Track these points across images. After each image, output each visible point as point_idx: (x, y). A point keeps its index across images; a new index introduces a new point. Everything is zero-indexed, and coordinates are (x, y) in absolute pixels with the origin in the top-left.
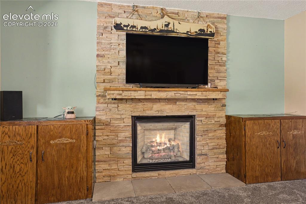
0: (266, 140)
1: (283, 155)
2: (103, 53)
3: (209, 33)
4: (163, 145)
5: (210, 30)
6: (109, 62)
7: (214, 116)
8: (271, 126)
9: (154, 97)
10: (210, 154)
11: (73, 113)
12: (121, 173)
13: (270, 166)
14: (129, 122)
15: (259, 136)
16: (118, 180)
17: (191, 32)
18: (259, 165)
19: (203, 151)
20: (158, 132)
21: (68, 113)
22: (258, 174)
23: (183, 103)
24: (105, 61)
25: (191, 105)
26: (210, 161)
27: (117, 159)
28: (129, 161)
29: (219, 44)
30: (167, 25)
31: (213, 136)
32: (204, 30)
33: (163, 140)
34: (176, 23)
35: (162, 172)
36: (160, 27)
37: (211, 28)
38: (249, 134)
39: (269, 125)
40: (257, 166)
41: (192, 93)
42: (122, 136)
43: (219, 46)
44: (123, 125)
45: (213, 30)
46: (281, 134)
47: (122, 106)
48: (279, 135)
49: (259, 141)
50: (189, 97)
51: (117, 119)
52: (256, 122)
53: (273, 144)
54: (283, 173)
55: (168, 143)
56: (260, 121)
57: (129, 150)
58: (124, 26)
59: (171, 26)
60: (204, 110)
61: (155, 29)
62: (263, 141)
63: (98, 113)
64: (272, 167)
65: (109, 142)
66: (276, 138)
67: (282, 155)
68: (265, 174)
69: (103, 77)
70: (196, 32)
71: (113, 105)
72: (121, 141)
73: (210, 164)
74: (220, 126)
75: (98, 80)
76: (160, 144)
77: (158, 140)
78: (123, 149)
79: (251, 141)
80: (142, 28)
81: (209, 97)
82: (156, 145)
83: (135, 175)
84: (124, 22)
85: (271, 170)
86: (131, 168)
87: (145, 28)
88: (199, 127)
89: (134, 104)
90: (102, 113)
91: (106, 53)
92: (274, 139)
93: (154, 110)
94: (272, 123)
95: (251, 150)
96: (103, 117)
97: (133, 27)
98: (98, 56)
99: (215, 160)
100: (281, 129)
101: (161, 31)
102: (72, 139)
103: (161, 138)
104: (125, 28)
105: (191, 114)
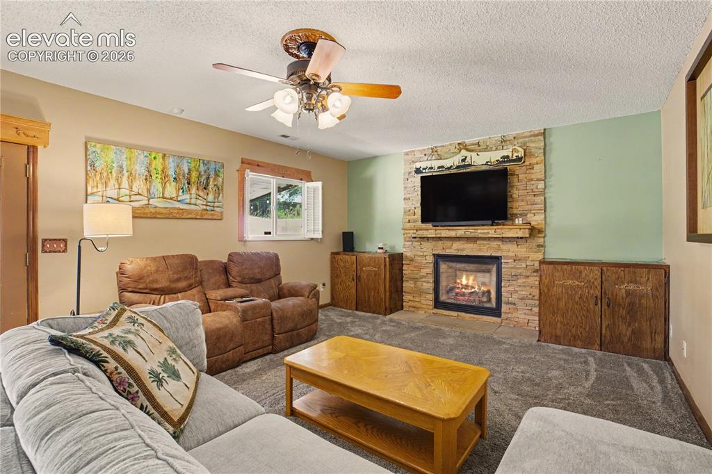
0: (574, 292)
1: (605, 316)
2: (408, 196)
3: (515, 158)
4: (470, 288)
5: (515, 154)
6: (413, 204)
7: (526, 259)
8: (584, 274)
9: (443, 235)
10: (520, 305)
11: (382, 248)
12: (424, 306)
13: (581, 327)
14: (431, 259)
15: (562, 286)
16: (420, 312)
17: (491, 162)
18: (561, 322)
19: (510, 299)
20: (464, 273)
21: (379, 248)
22: (559, 332)
23: (485, 242)
24: (410, 203)
25: (494, 244)
26: (520, 313)
27: (421, 293)
28: (431, 297)
29: (533, 168)
30: (463, 160)
31: (524, 282)
32: (508, 157)
33: (471, 283)
34: (474, 154)
35: (463, 314)
36: (457, 164)
37: (518, 152)
38: (547, 281)
39: (581, 272)
40: (559, 323)
41: (482, 231)
42: (424, 272)
43: (532, 171)
44: (425, 261)
45: (521, 154)
46: (603, 287)
47: (425, 244)
48: (599, 287)
49: (562, 292)
50: (480, 236)
51: (419, 256)
52: (559, 267)
53: (587, 298)
54: (605, 342)
55: (477, 287)
56: (565, 267)
57: (431, 286)
58: (423, 169)
59: (468, 159)
60: (511, 250)
61: (452, 166)
62: (570, 292)
63: (404, 250)
64: (585, 329)
65: (412, 276)
66: (592, 292)
67: (603, 316)
68: (571, 336)
69: (408, 218)
70: (497, 161)
71: (417, 243)
72: (423, 277)
73: (519, 316)
74: (534, 272)
75: (405, 221)
76: (466, 287)
77: (464, 281)
78: (425, 284)
79: (549, 290)
80: (439, 168)
81: (504, 236)
82: (460, 286)
83: (436, 311)
84: (422, 165)
85: (581, 333)
86: (431, 303)
87: (443, 167)
88: (505, 270)
89: (434, 243)
90: (408, 250)
91: (411, 195)
92: (588, 292)
93: (454, 249)
94: (586, 271)
95: (549, 302)
96: (408, 253)
97: (431, 168)
98: (405, 199)
99: (527, 312)
100: (603, 280)
101: (458, 167)
102: (375, 267)
103: (468, 279)
104: (424, 171)
105: (494, 254)
